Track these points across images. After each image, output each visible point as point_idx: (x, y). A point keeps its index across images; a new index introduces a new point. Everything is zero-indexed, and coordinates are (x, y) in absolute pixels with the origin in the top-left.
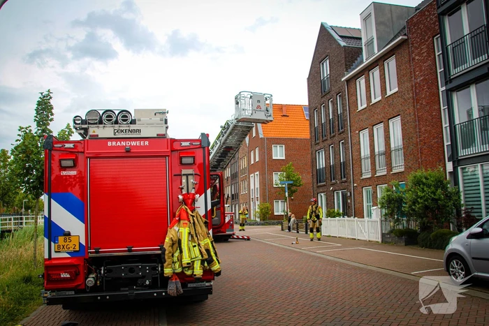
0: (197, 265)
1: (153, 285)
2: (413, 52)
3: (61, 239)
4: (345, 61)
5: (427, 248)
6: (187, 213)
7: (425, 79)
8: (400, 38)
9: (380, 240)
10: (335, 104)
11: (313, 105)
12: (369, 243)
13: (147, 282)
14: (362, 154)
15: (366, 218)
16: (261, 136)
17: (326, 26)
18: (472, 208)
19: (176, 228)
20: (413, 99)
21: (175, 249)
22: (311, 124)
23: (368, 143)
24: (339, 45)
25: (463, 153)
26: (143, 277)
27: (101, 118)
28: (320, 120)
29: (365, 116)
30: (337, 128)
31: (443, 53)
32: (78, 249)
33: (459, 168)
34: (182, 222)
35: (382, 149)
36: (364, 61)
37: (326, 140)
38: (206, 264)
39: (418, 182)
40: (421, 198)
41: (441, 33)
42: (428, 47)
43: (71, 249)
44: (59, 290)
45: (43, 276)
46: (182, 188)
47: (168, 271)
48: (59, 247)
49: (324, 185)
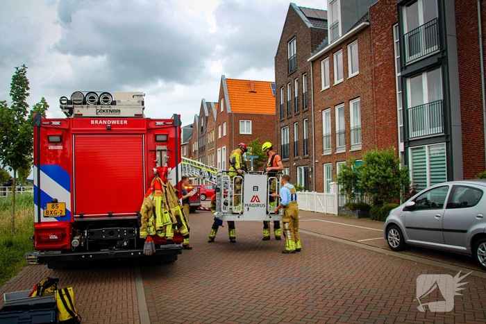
0: (169, 229)
1: (130, 246)
2: (374, 38)
3: (49, 205)
4: (312, 42)
5: (376, 220)
6: (161, 184)
7: (383, 64)
8: (363, 24)
9: (336, 213)
10: (300, 83)
11: (280, 84)
12: (327, 216)
13: (125, 244)
14: (324, 133)
15: (325, 193)
16: (229, 111)
17: (294, 7)
18: (417, 185)
19: (151, 197)
20: (372, 82)
21: (150, 215)
22: (278, 102)
23: (329, 123)
24: (306, 26)
25: (413, 135)
26: (122, 239)
27: (85, 98)
28: (286, 98)
29: (328, 96)
30: (301, 106)
31: (400, 41)
32: (64, 214)
33: (409, 148)
34: (156, 191)
35: (343, 128)
36: (329, 43)
37: (291, 117)
38: (176, 228)
39: (371, 161)
40: (373, 175)
41: (398, 22)
42: (387, 34)
43: (59, 214)
44: (48, 250)
45: (34, 237)
46: (157, 162)
47: (143, 234)
48: (47, 212)
49: (288, 161)
